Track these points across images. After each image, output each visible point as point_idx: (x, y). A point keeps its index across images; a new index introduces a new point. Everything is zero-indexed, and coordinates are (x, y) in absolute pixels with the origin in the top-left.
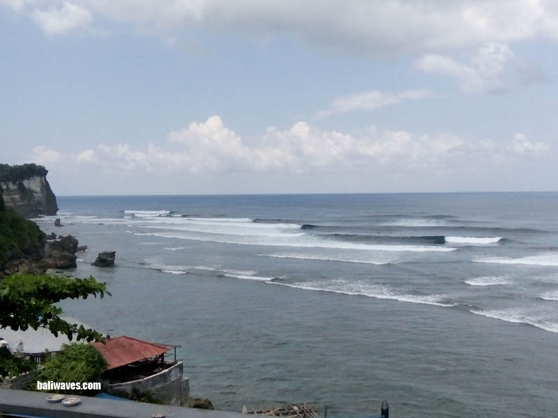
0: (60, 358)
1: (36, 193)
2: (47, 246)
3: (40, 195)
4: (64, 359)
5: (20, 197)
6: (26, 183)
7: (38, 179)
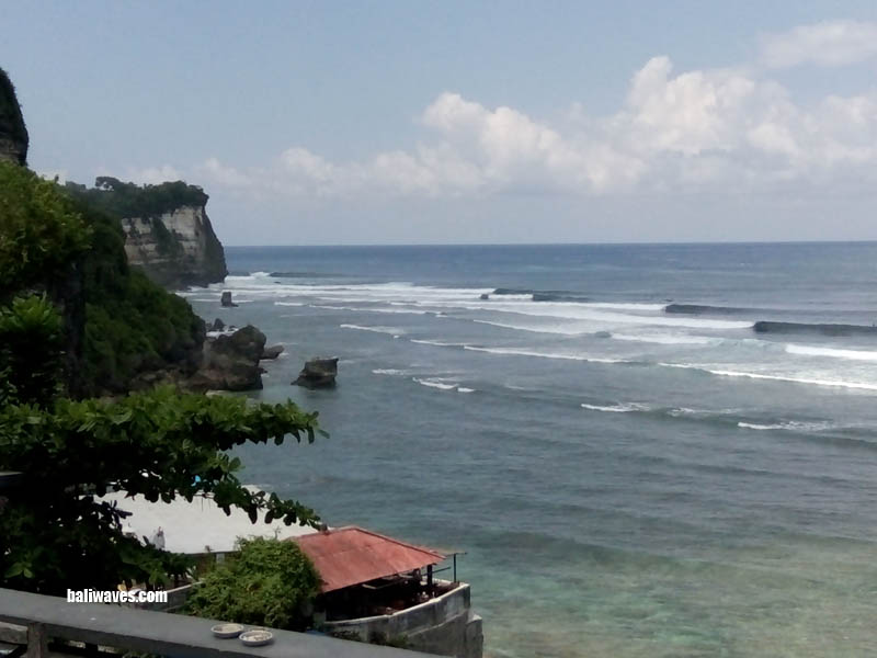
0: (232, 565)
1: (187, 240)
2: (206, 347)
3: (193, 244)
4: (239, 568)
5: (158, 249)
6: (167, 221)
7: (189, 212)
